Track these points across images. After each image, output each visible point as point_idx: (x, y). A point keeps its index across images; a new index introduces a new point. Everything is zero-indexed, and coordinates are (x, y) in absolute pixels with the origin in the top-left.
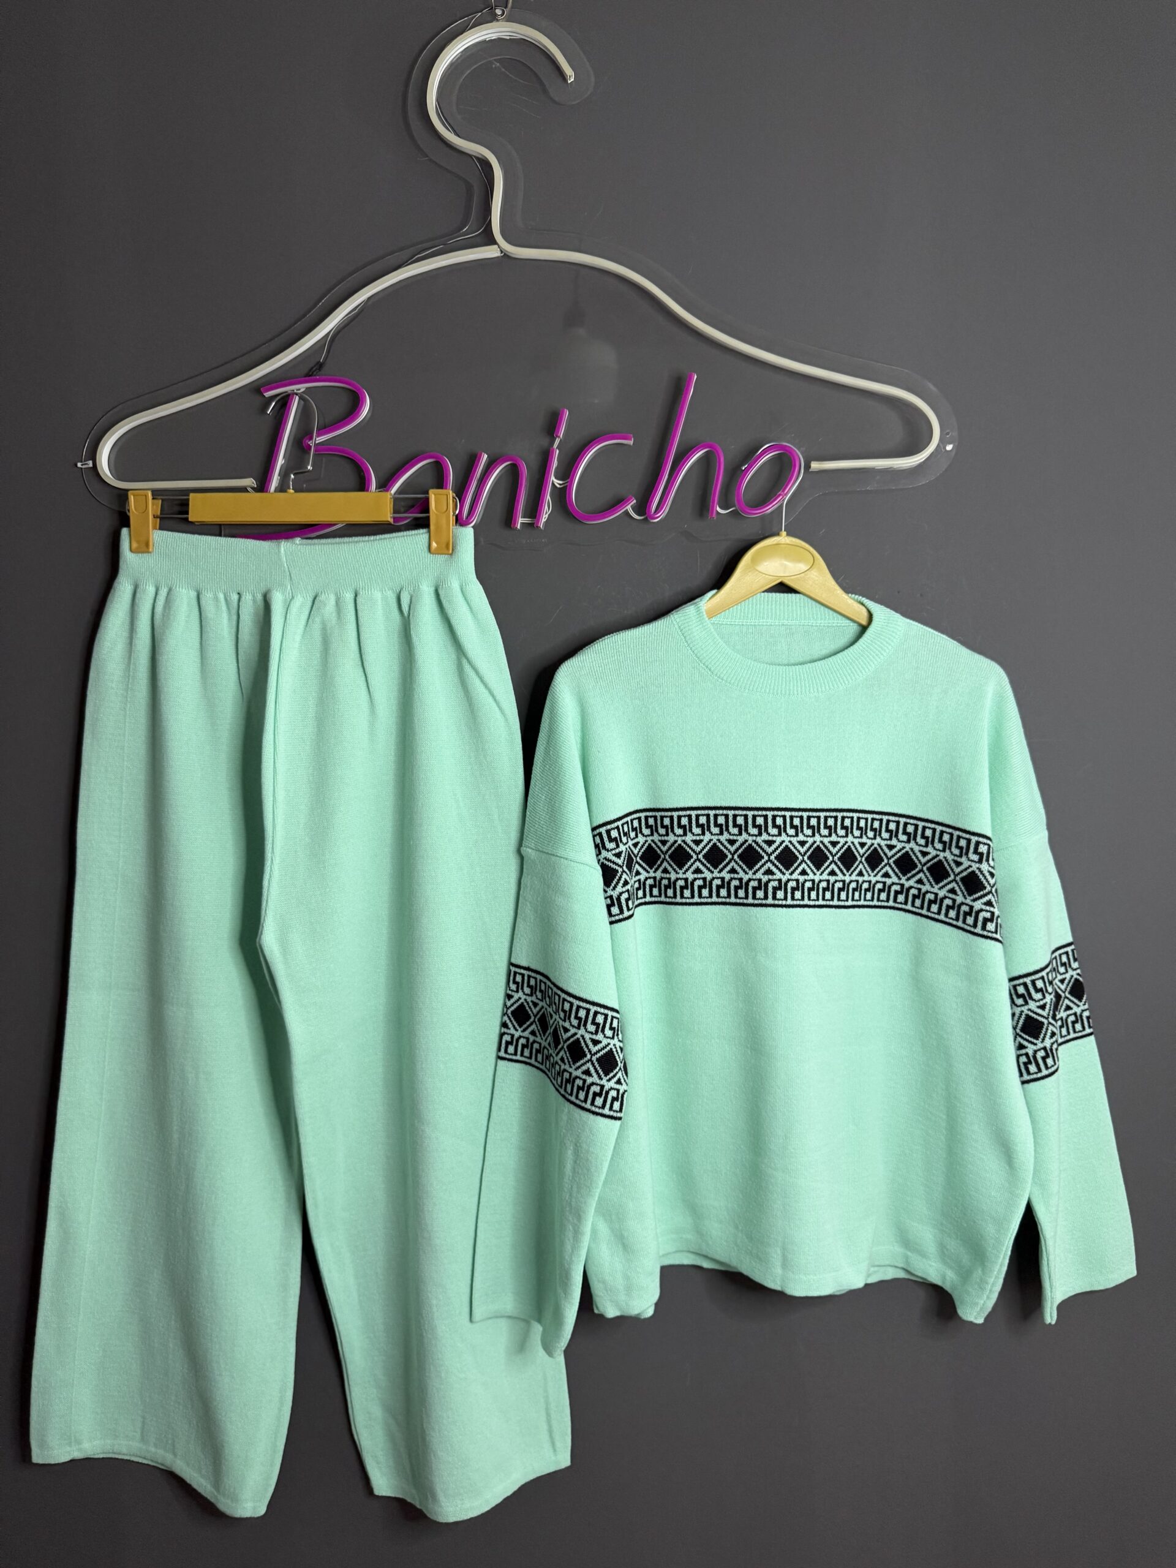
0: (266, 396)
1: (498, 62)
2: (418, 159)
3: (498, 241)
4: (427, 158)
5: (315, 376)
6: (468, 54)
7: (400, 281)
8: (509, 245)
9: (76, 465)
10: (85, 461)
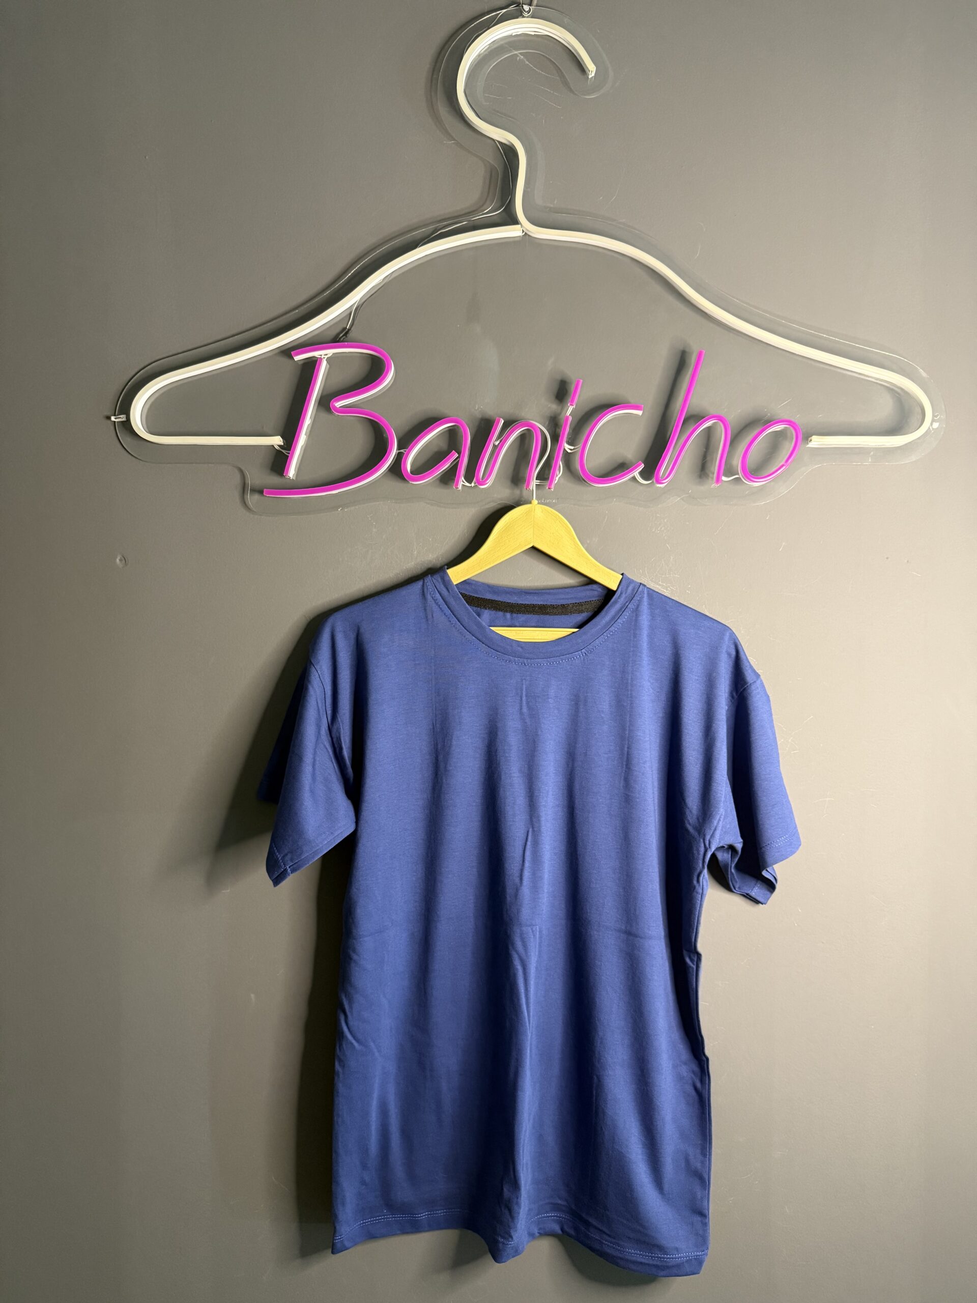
0: (296, 360)
1: (522, 55)
3: (522, 222)
4: (453, 142)
5: (342, 342)
6: (493, 47)
7: (426, 255)
8: (532, 225)
9: (109, 418)
10: (118, 415)
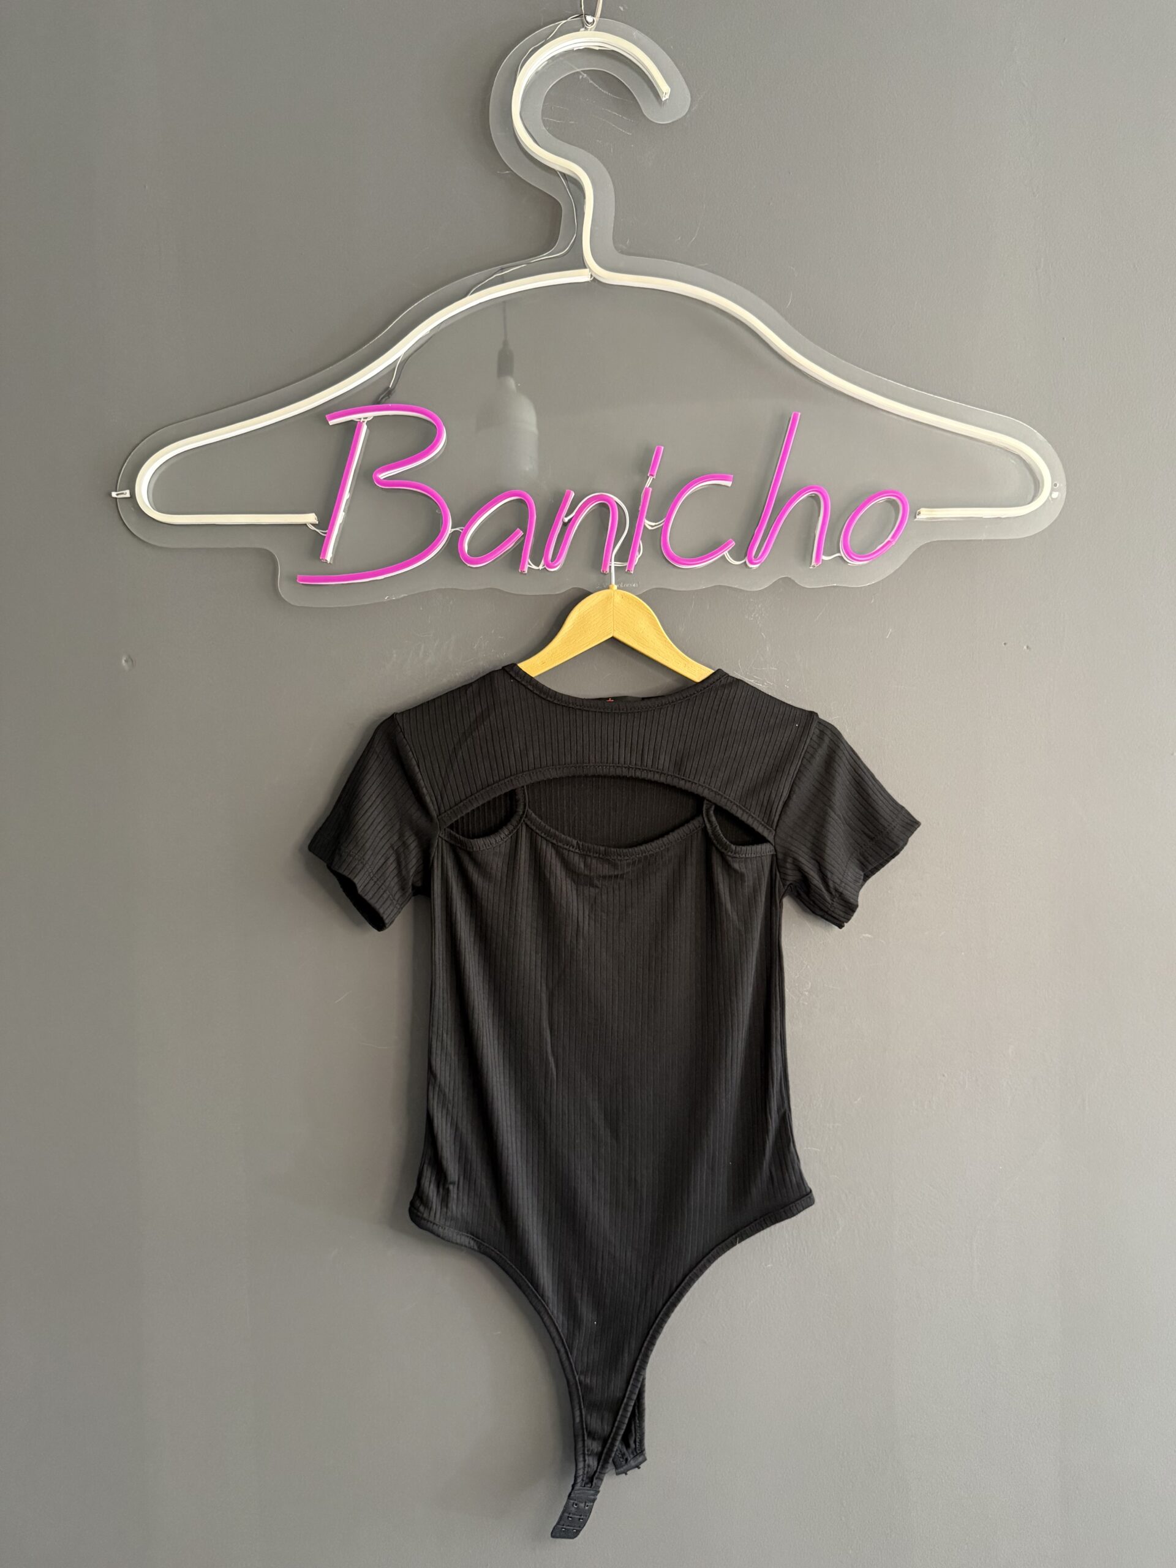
0: (331, 424)
1: (585, 74)
2: (498, 172)
3: (588, 265)
5: (385, 403)
6: (554, 64)
7: (481, 303)
8: (601, 269)
9: (110, 495)
10: (119, 491)
